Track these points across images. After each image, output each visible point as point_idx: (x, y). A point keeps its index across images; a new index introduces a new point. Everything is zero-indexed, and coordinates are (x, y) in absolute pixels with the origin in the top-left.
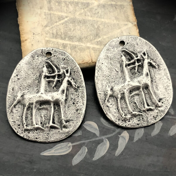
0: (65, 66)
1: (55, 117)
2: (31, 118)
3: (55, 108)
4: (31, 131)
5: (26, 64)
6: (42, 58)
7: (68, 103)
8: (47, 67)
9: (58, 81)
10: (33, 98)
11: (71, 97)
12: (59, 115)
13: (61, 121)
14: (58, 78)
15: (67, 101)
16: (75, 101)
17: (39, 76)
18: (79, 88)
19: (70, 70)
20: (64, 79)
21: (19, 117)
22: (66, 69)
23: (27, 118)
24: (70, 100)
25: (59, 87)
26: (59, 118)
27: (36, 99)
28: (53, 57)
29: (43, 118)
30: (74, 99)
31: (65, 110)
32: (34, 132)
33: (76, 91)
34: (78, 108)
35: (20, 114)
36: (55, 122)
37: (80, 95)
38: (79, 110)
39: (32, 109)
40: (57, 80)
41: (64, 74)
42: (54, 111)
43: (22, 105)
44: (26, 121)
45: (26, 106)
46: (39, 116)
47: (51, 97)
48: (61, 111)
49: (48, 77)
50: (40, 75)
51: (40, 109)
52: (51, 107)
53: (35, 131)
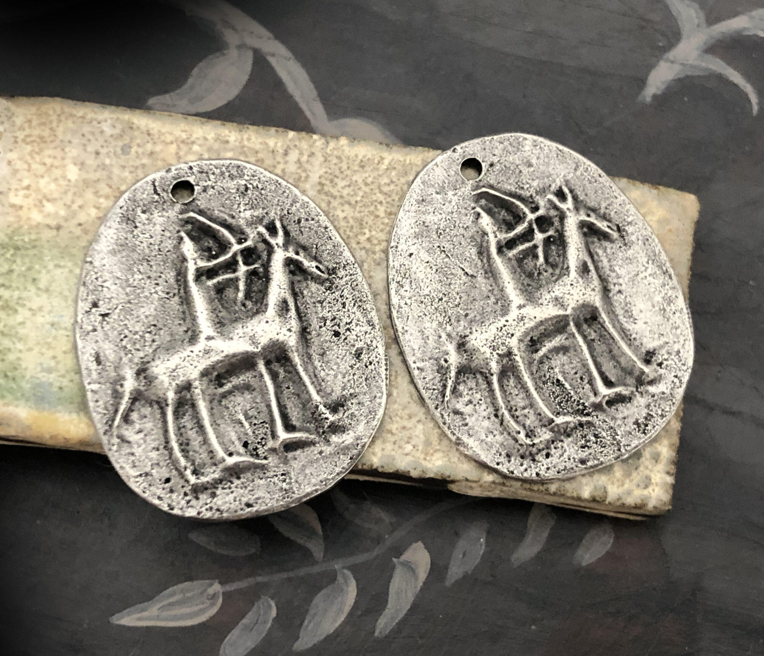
0: (256, 214)
1: (288, 407)
2: (200, 439)
3: (274, 376)
4: (220, 486)
5: (114, 252)
6: (164, 213)
7: (315, 341)
8: (192, 238)
9: (252, 275)
10: (183, 364)
11: (320, 315)
12: (298, 395)
13: (313, 414)
14: (246, 263)
15: (309, 333)
16: (339, 326)
17: (177, 281)
18: (335, 273)
19: (281, 220)
20: (269, 260)
21: (158, 449)
22: (265, 222)
23: (188, 444)
24: (321, 327)
25: (264, 292)
26: (304, 406)
27: (195, 363)
28: (203, 195)
29: (246, 424)
30: (332, 320)
31: (315, 368)
32: (230, 488)
33: (330, 288)
34: (359, 345)
35: (154, 440)
36: (294, 423)
37: (350, 297)
38: (364, 352)
39: (194, 406)
40: (248, 271)
41: (265, 241)
42: (278, 387)
43: (151, 405)
44: (186, 457)
45: (170, 402)
46: (229, 422)
47: (247, 338)
48: (300, 378)
49: (211, 273)
50: (179, 274)
51: (224, 396)
52: (262, 376)
53: (232, 483)
